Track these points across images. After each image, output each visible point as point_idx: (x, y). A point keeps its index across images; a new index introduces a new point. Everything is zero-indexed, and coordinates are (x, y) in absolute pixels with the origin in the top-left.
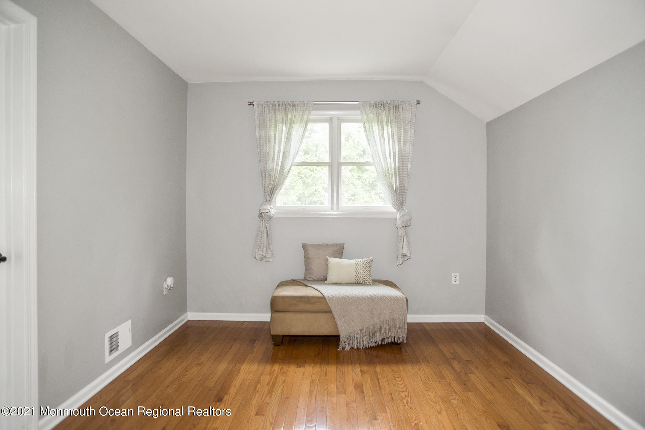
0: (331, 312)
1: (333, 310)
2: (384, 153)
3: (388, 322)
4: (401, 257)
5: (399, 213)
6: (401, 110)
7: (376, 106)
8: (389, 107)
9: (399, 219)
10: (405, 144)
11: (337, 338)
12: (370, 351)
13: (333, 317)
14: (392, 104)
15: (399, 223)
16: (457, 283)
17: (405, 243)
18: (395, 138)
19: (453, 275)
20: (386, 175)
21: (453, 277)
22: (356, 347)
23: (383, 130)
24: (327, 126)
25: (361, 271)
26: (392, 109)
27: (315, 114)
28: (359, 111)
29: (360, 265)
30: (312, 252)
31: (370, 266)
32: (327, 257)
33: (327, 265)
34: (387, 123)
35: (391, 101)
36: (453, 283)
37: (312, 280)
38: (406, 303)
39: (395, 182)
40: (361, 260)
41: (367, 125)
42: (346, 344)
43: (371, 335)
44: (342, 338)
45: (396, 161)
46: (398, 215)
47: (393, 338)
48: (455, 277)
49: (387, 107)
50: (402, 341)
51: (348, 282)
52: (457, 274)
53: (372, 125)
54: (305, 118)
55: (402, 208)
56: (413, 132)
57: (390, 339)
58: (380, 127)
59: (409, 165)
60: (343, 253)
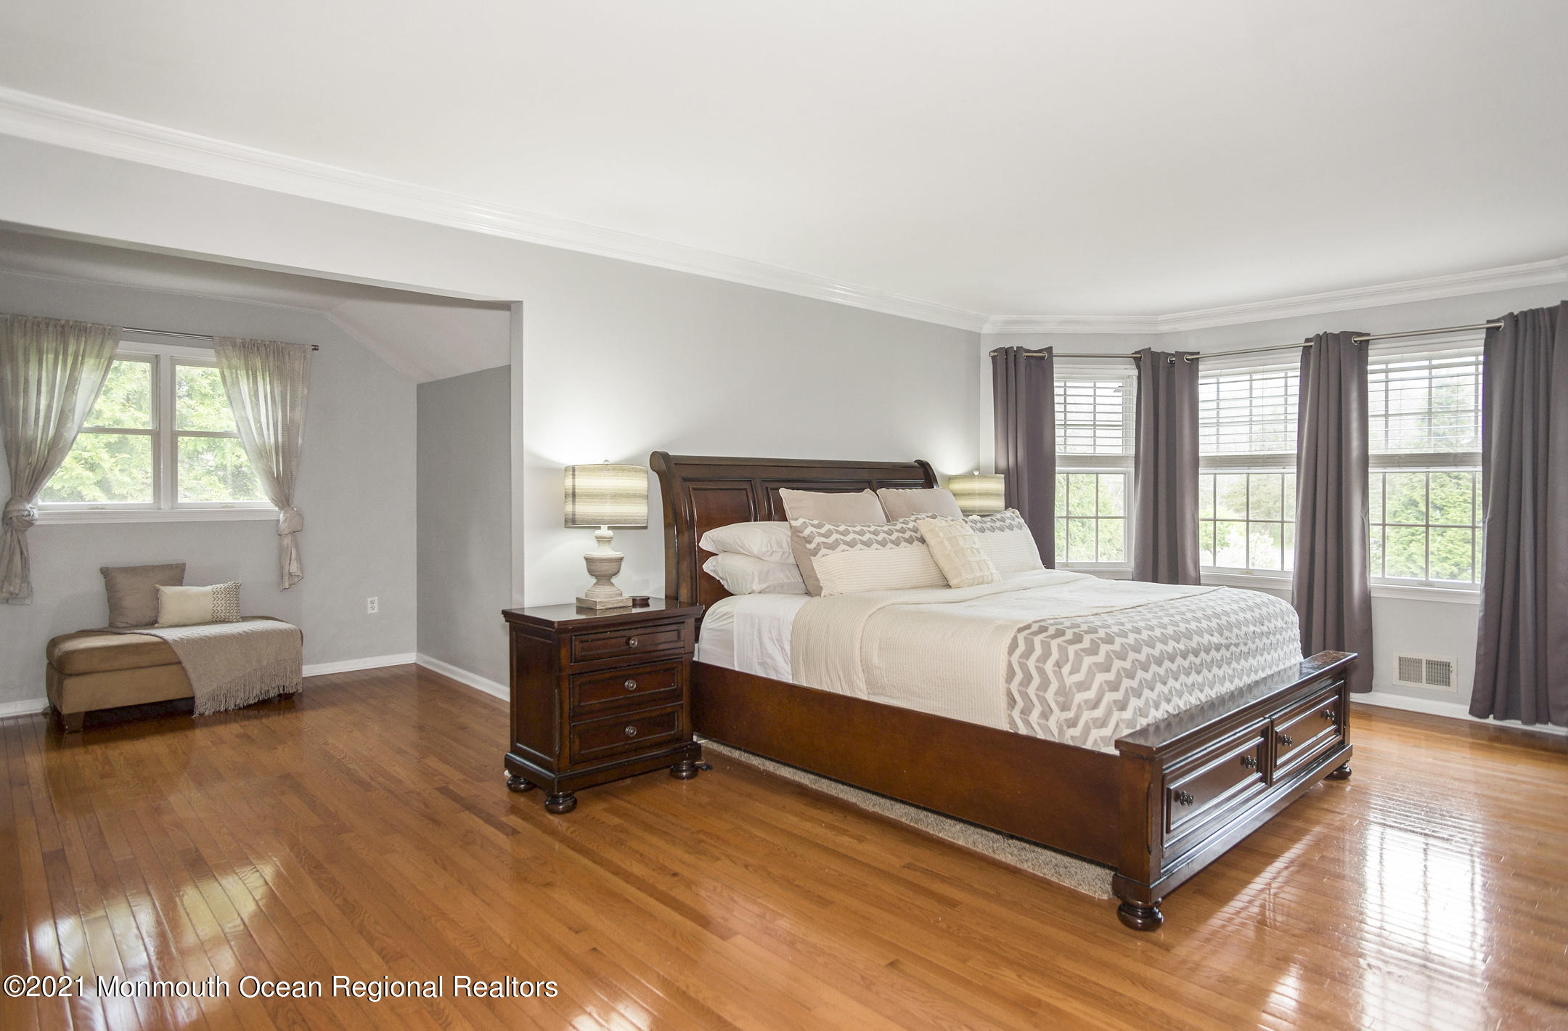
0: (180, 663)
1: (183, 659)
2: (258, 421)
3: (273, 666)
4: (287, 577)
5: (282, 512)
6: (287, 356)
7: (244, 347)
8: (266, 350)
9: (283, 522)
10: (292, 409)
11: (191, 700)
12: (245, 711)
13: (184, 669)
14: (272, 346)
15: (283, 527)
16: (376, 610)
17: (293, 557)
18: (277, 399)
19: (369, 599)
20: (261, 454)
21: (369, 603)
22: (222, 709)
23: (257, 385)
24: (147, 366)
25: (223, 602)
26: (272, 355)
27: (124, 347)
28: (213, 350)
29: (221, 593)
30: (122, 581)
31: (237, 593)
32: (157, 585)
33: (158, 599)
34: (264, 371)
35: (271, 342)
36: (370, 611)
37: (125, 625)
38: (300, 637)
39: (276, 466)
40: (221, 585)
41: (227, 373)
42: (204, 706)
43: (247, 688)
44: (198, 698)
45: (277, 431)
46: (281, 515)
47: (281, 689)
48: (372, 602)
49: (263, 349)
50: (295, 690)
51: (198, 621)
52: (376, 599)
53: (237, 374)
54: (107, 353)
55: (289, 505)
56: (306, 392)
57: (276, 690)
58: (251, 380)
59: (300, 441)
60: (183, 578)
